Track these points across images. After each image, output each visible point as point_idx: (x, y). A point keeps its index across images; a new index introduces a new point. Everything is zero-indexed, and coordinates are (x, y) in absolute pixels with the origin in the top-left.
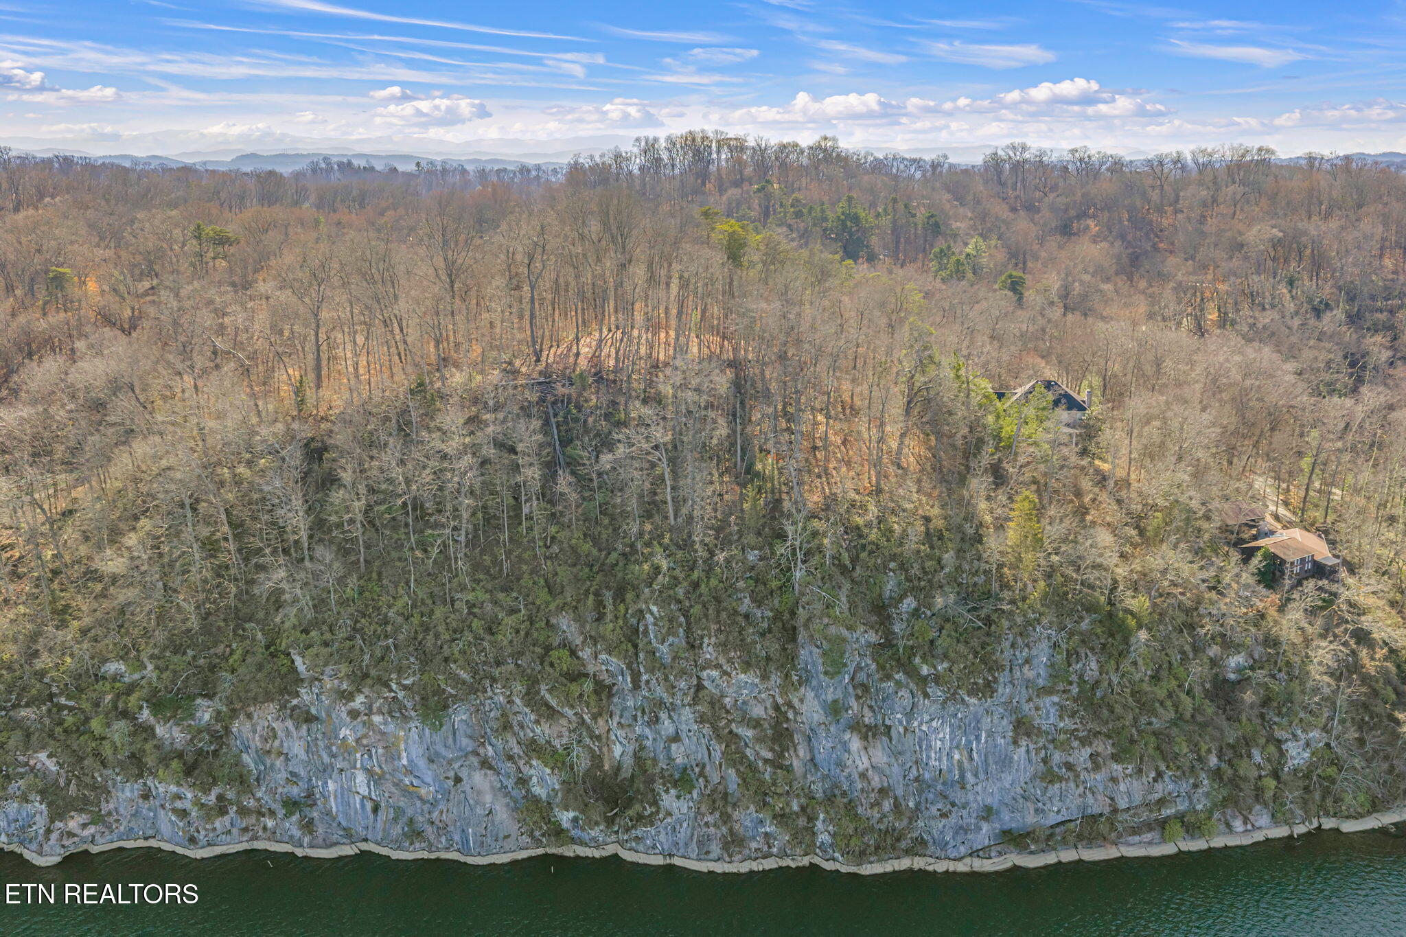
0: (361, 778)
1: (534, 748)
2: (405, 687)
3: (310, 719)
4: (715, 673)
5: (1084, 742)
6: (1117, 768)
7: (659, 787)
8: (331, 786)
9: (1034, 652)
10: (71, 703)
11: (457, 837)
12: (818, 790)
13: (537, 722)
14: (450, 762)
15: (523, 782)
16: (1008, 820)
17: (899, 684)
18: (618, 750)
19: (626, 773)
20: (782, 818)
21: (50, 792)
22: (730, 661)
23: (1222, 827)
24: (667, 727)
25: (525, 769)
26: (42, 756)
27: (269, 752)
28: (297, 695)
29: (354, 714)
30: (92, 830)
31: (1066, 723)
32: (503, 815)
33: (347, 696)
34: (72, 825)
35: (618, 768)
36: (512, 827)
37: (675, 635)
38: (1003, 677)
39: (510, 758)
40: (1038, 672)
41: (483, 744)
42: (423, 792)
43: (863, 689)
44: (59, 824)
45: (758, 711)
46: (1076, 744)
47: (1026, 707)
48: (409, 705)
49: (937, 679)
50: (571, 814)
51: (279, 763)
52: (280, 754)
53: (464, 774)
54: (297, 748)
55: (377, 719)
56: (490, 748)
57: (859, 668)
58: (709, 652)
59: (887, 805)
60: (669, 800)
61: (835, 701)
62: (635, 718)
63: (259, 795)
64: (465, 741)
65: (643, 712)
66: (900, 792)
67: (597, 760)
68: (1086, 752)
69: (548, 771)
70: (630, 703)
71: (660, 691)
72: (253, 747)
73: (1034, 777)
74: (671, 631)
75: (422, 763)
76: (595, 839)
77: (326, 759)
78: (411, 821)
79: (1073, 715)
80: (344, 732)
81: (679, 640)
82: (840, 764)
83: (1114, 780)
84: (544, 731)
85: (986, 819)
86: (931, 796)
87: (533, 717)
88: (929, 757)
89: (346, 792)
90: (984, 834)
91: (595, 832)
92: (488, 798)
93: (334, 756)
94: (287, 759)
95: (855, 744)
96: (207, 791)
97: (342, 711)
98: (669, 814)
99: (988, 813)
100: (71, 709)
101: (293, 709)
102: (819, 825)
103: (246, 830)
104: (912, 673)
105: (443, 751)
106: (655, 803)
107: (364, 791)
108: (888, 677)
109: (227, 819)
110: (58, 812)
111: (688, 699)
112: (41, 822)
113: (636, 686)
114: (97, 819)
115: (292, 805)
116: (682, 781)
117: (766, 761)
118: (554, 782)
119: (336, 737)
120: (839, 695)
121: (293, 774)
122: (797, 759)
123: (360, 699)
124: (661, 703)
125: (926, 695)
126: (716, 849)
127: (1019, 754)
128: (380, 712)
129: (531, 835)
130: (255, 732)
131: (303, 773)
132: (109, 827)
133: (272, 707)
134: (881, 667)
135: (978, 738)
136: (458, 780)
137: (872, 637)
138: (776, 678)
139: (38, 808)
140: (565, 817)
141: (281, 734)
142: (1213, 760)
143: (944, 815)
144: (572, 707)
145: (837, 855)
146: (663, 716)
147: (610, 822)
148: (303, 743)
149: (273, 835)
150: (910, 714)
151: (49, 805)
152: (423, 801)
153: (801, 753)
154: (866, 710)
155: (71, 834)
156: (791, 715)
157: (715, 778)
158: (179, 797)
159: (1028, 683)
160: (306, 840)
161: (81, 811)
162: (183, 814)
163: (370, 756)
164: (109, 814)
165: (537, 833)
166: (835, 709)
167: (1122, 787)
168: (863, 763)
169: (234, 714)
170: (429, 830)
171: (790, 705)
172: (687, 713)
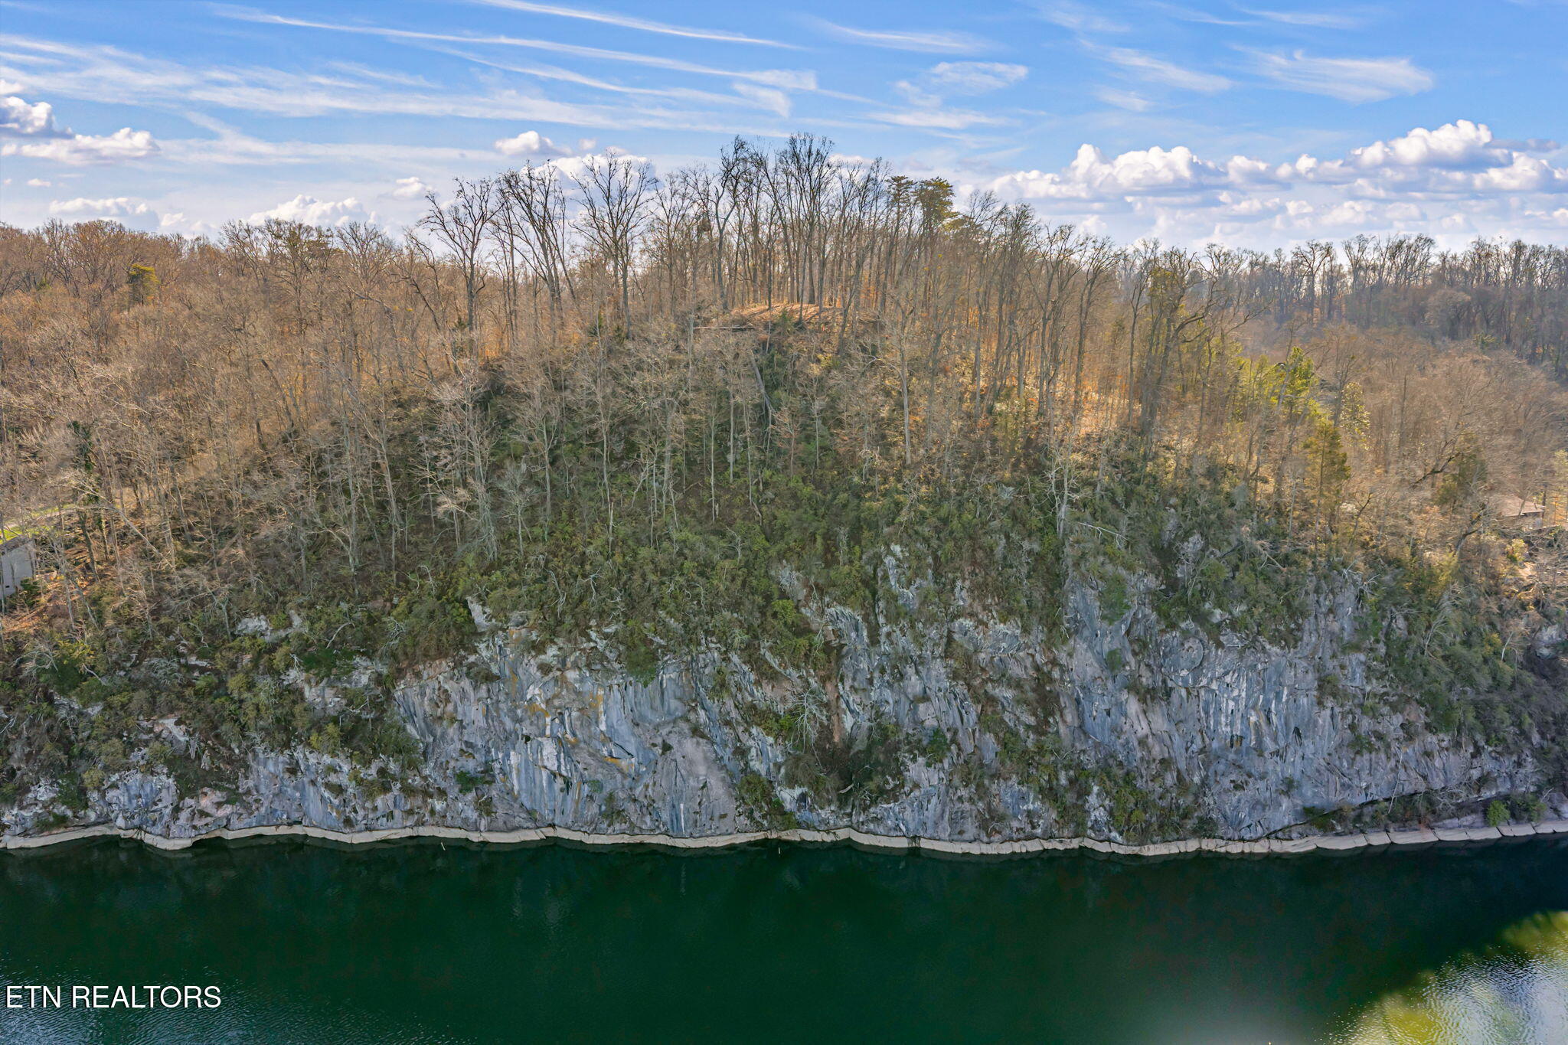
0: (549, 749)
1: (754, 715)
2: (606, 636)
3: (489, 678)
4: (968, 623)
5: (1395, 708)
6: (1431, 739)
7: (904, 756)
8: (514, 759)
9: (1340, 599)
10: (203, 663)
11: (665, 816)
12: (1090, 760)
13: (758, 683)
14: (657, 727)
15: (741, 752)
16: (1310, 795)
17: (1186, 634)
18: (848, 721)
19: (860, 745)
20: (1050, 793)
21: (179, 763)
22: (985, 608)
23: (1550, 813)
24: (914, 684)
25: (744, 737)
26: (170, 722)
27: (440, 718)
28: (475, 651)
29: (545, 669)
30: (227, 810)
31: (1374, 686)
32: (718, 789)
33: (538, 648)
34: (206, 803)
35: (851, 740)
36: (728, 805)
37: (924, 577)
38: (1308, 625)
39: (728, 723)
40: (1344, 624)
41: (694, 709)
42: (624, 763)
43: (1141, 646)
44: (188, 801)
45: (1016, 671)
46: (1386, 710)
47: (1331, 664)
48: (612, 656)
49: (1234, 625)
50: (798, 791)
51: (452, 731)
52: (453, 720)
53: (673, 741)
54: (474, 713)
55: (572, 675)
56: (702, 713)
57: (1135, 620)
58: (962, 597)
59: (1170, 779)
60: (917, 770)
61: (1112, 653)
62: (871, 682)
63: (426, 772)
64: (674, 704)
65: (883, 671)
66: (1182, 765)
67: (826, 732)
68: (1398, 719)
69: (771, 740)
70: (864, 665)
71: (904, 642)
72: (420, 713)
73: (1341, 746)
74: (918, 572)
75: (624, 729)
76: (826, 822)
77: (509, 724)
78: (611, 798)
79: (1382, 676)
80: (533, 691)
81: (928, 583)
82: (1117, 731)
83: (1428, 754)
84: (764, 694)
85: (1287, 793)
86: (1221, 767)
87: (753, 677)
88: (1217, 723)
89: (533, 764)
90: (1284, 813)
91: (824, 813)
92: (702, 770)
93: (519, 721)
94: (462, 727)
95: (1133, 706)
96: (367, 764)
97: (531, 665)
98: (917, 786)
99: (1289, 786)
100: (203, 670)
101: (470, 666)
102: (1092, 800)
103: (410, 812)
104: (1201, 618)
105: (649, 714)
106: (898, 774)
107: (552, 765)
108: (1173, 626)
109: (389, 796)
110: (188, 787)
111: (939, 651)
112: (168, 798)
113: (874, 640)
114: (234, 797)
115: (467, 782)
116: (935, 746)
117: (1028, 727)
118: (776, 754)
119: (523, 698)
120: (1116, 645)
121: (468, 744)
122: (1065, 724)
123: (552, 651)
124: (906, 658)
125: (1219, 645)
126: (971, 829)
127: (1324, 718)
128: (576, 666)
129: (751, 816)
130: (423, 694)
131: (480, 743)
132: (247, 807)
133: (445, 665)
134: (1163, 615)
135: (1278, 696)
136: (667, 748)
137: (1152, 581)
138: (1038, 634)
139: (165, 783)
140: (788, 796)
141: (455, 697)
142: (1536, 738)
143: (1238, 787)
144: (798, 667)
145: (1114, 834)
146: (910, 670)
147: (843, 800)
148: (481, 706)
149: (442, 819)
150: (1197, 669)
151: (178, 778)
152: (625, 776)
153: (1069, 718)
154: (1144, 671)
155: (203, 814)
156: (1056, 674)
157: (969, 747)
158: (332, 769)
159: (1333, 637)
160: (483, 823)
161: (216, 787)
162: (338, 790)
163: (562, 722)
164: (248, 792)
165: (757, 815)
166: (1111, 663)
167: (1438, 763)
168: (1142, 729)
169: (400, 673)
170: (631, 807)
171: (1054, 662)
172: (938, 668)
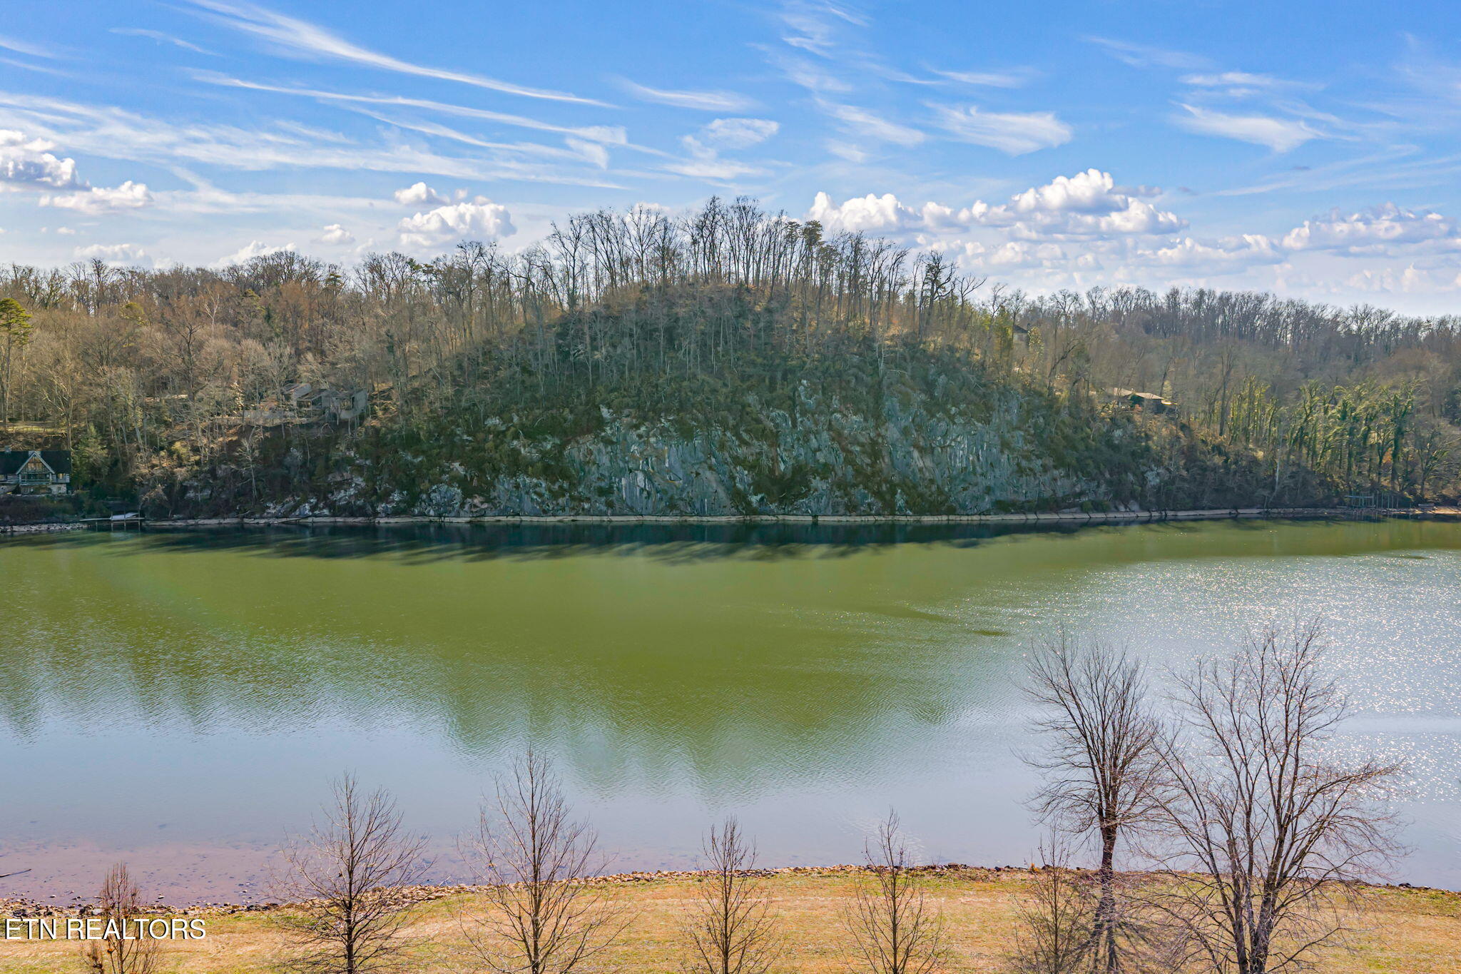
0: (640, 477)
1: (737, 461)
2: (669, 421)
3: (612, 443)
4: (839, 416)
5: (1038, 457)
6: (1056, 472)
7: (811, 477)
8: (624, 482)
9: (1010, 405)
10: (470, 438)
11: (698, 506)
12: (896, 479)
13: (739, 446)
14: (693, 465)
15: (733, 478)
16: (999, 495)
17: (939, 420)
18: (782, 467)
19: (789, 476)
20: (878, 494)
21: (463, 482)
22: (847, 409)
23: (1113, 509)
24: (814, 443)
25: (734, 471)
26: (456, 465)
27: (588, 462)
28: (604, 431)
29: (640, 436)
30: (485, 506)
31: (1029, 447)
32: (722, 494)
33: (637, 427)
34: (476, 501)
35: (783, 475)
36: (728, 503)
37: (817, 394)
38: (995, 414)
39: (727, 463)
40: (1013, 416)
41: (710, 458)
42: (676, 483)
43: (919, 428)
44: (469, 500)
45: (862, 439)
46: (1034, 458)
47: (1007, 436)
48: (672, 430)
49: (961, 414)
50: (759, 496)
51: (594, 468)
52: (594, 463)
53: (700, 471)
54: (605, 460)
55: (652, 440)
56: (713, 460)
57: (916, 416)
58: (835, 403)
59: (934, 488)
60: (817, 483)
61: (906, 427)
62: (793, 447)
63: (580, 490)
64: (700, 455)
65: (799, 440)
66: (940, 483)
67: (772, 471)
68: (1039, 462)
69: (746, 472)
70: (789, 440)
71: (808, 424)
72: (577, 460)
73: (1012, 473)
74: (815, 391)
75: (677, 466)
76: (772, 511)
77: (622, 464)
78: (672, 498)
79: (1031, 442)
80: (634, 448)
81: (819, 396)
82: (908, 465)
83: (1055, 480)
84: (742, 451)
85: (988, 494)
86: (957, 482)
87: (737, 443)
88: (955, 462)
89: (632, 486)
90: (987, 502)
91: (773, 506)
92: (714, 485)
93: (627, 462)
94: (599, 466)
95: (916, 454)
96: (553, 483)
97: (633, 435)
98: (816, 490)
99: (989, 490)
100: (470, 441)
101: (603, 437)
102: (898, 496)
103: (573, 509)
104: (947, 412)
105: (689, 459)
106: (807, 486)
107: (642, 484)
108: (933, 416)
109: (564, 499)
110: (468, 493)
111: (826, 427)
112: (458, 499)
113: (794, 425)
114: (488, 500)
115: (601, 492)
116: (825, 471)
117: (867, 465)
118: (748, 479)
119: (629, 450)
120: (907, 424)
121: (602, 475)
122: (884, 463)
123: (643, 429)
124: (809, 432)
125: (954, 423)
126: (842, 510)
127: (1004, 458)
128: (654, 435)
129: (737, 508)
130: (579, 451)
131: (607, 474)
132: (494, 505)
133: (590, 437)
134: (929, 411)
135: (982, 448)
136: (698, 474)
137: (923, 397)
138: (871, 423)
139: (457, 491)
140: (754, 499)
141: (595, 452)
142: (1107, 476)
143: (965, 489)
144: (758, 440)
145: (909, 512)
146: (812, 437)
147: (781, 501)
148: (608, 456)
149: (587, 512)
150: (945, 436)
151: (462, 490)
152: (677, 488)
153: (886, 460)
154: (921, 439)
155: (475, 506)
156: (880, 440)
157: (840, 473)
158: (537, 485)
159: (1009, 423)
160: (609, 512)
161: (480, 495)
162: (540, 495)
163: (647, 464)
164: (495, 498)
165: (740, 508)
166: (905, 432)
167: (1059, 483)
168: (920, 464)
169: (568, 442)
170: (681, 503)
171: (879, 435)
172: (825, 435)
